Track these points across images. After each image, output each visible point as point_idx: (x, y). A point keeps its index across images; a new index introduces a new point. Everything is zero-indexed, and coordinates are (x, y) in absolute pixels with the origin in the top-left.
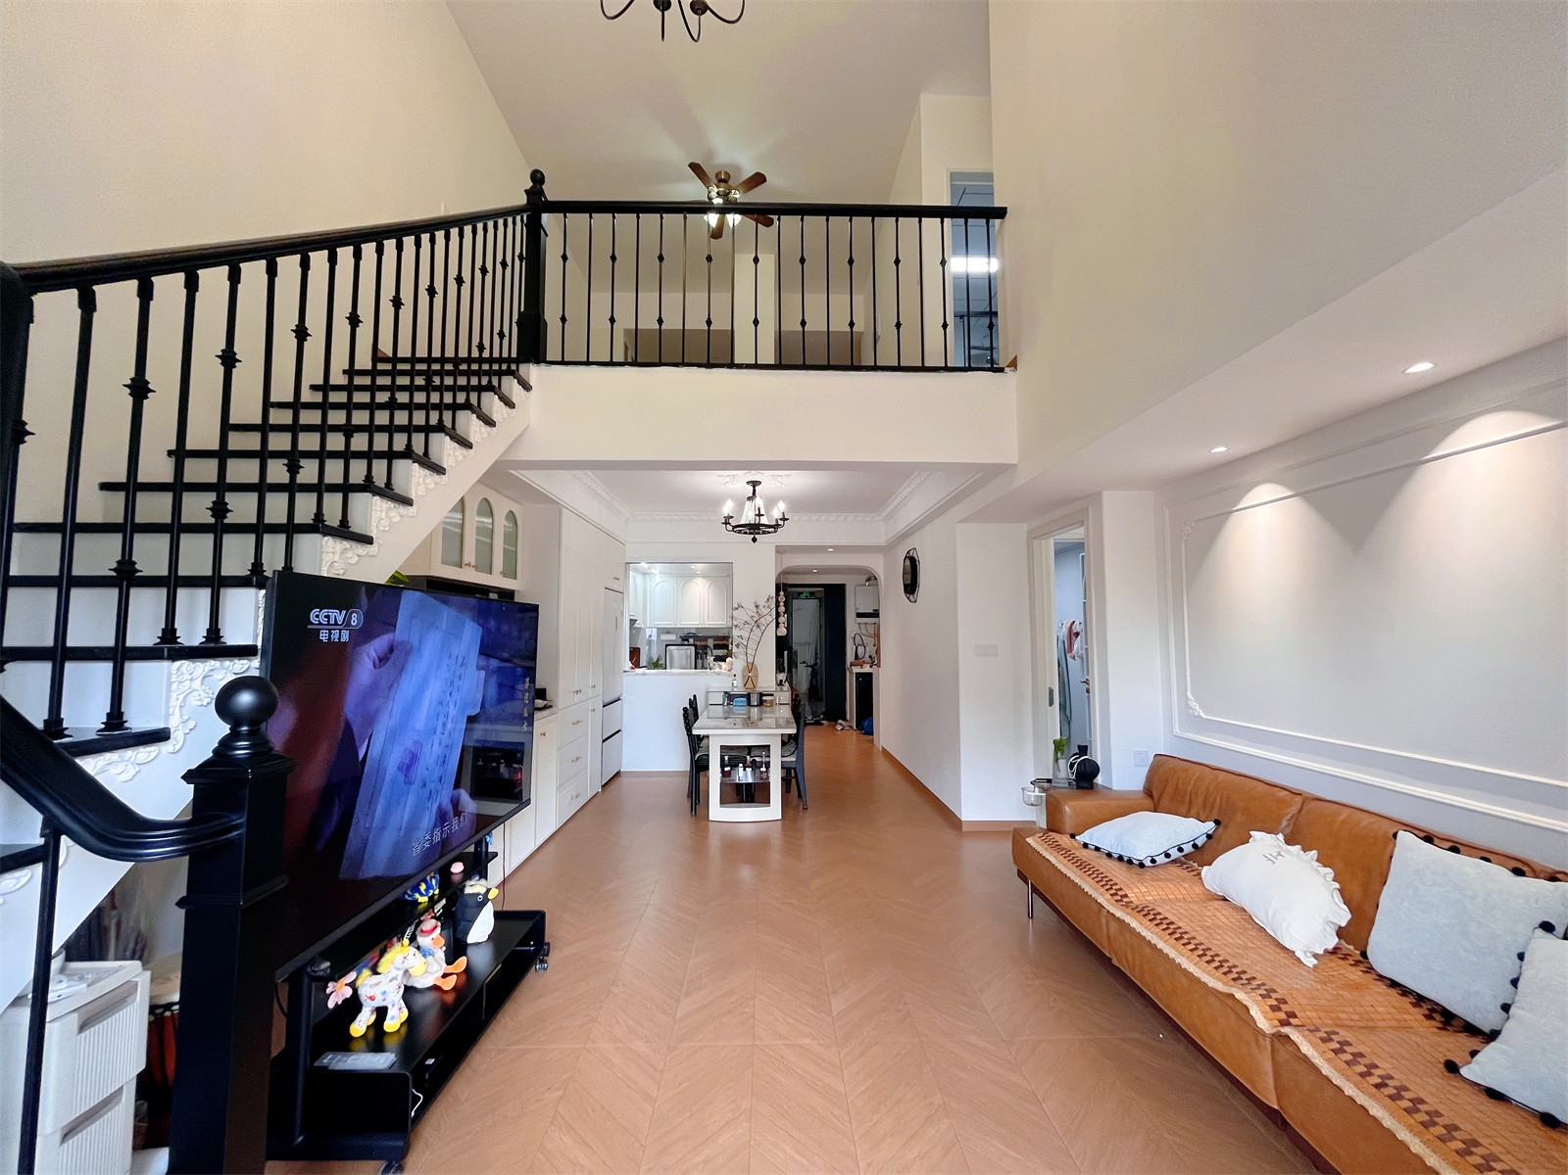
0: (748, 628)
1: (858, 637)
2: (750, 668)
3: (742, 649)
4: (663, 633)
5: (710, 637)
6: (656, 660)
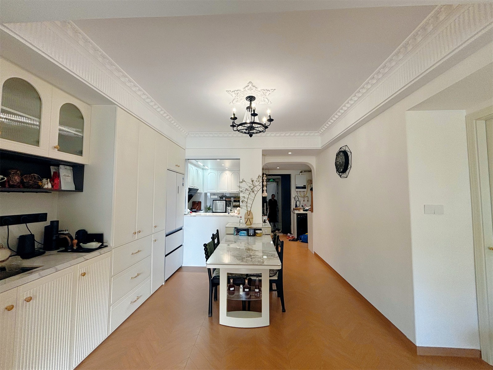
0: (247, 192)
1: (296, 197)
2: (249, 213)
3: (244, 204)
4: (212, 195)
5: (232, 197)
6: (209, 207)
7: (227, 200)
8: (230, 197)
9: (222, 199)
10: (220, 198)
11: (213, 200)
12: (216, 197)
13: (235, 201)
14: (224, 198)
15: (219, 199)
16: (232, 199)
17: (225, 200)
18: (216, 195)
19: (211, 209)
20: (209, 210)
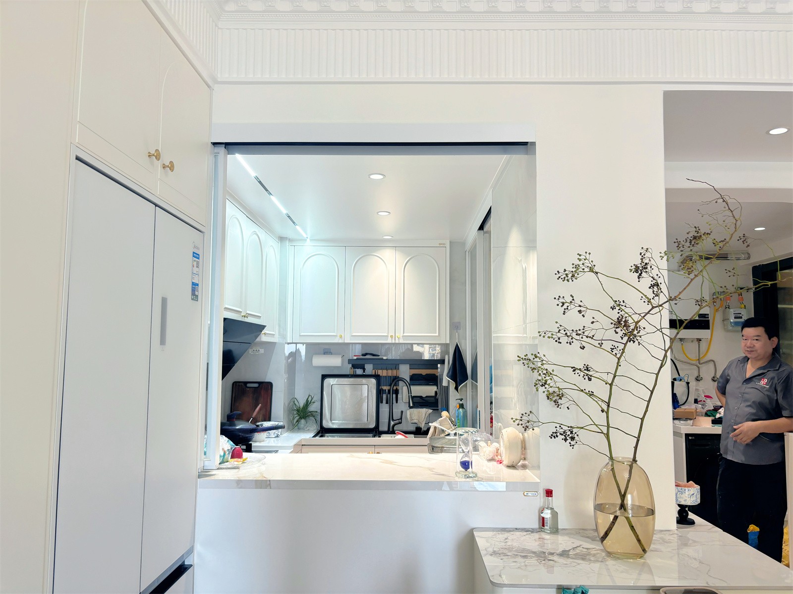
4: (316, 353)
5: (406, 362)
6: (302, 403)
7: (382, 373)
8: (395, 364)
9: (359, 372)
10: (354, 366)
11: (324, 377)
12: (335, 362)
13: (416, 379)
14: (369, 369)
15: (348, 369)
16: (405, 372)
17: (376, 377)
18: (337, 354)
19: (312, 414)
20: (303, 421)
